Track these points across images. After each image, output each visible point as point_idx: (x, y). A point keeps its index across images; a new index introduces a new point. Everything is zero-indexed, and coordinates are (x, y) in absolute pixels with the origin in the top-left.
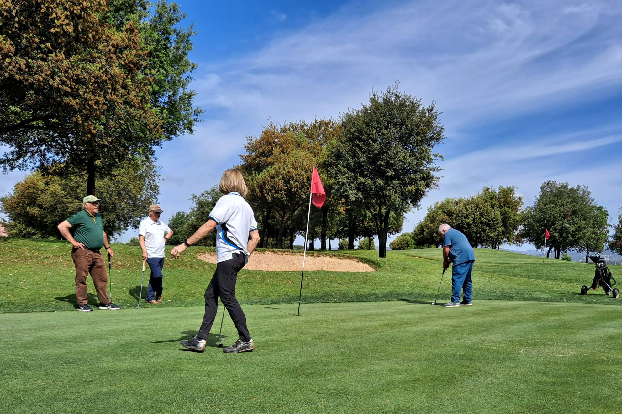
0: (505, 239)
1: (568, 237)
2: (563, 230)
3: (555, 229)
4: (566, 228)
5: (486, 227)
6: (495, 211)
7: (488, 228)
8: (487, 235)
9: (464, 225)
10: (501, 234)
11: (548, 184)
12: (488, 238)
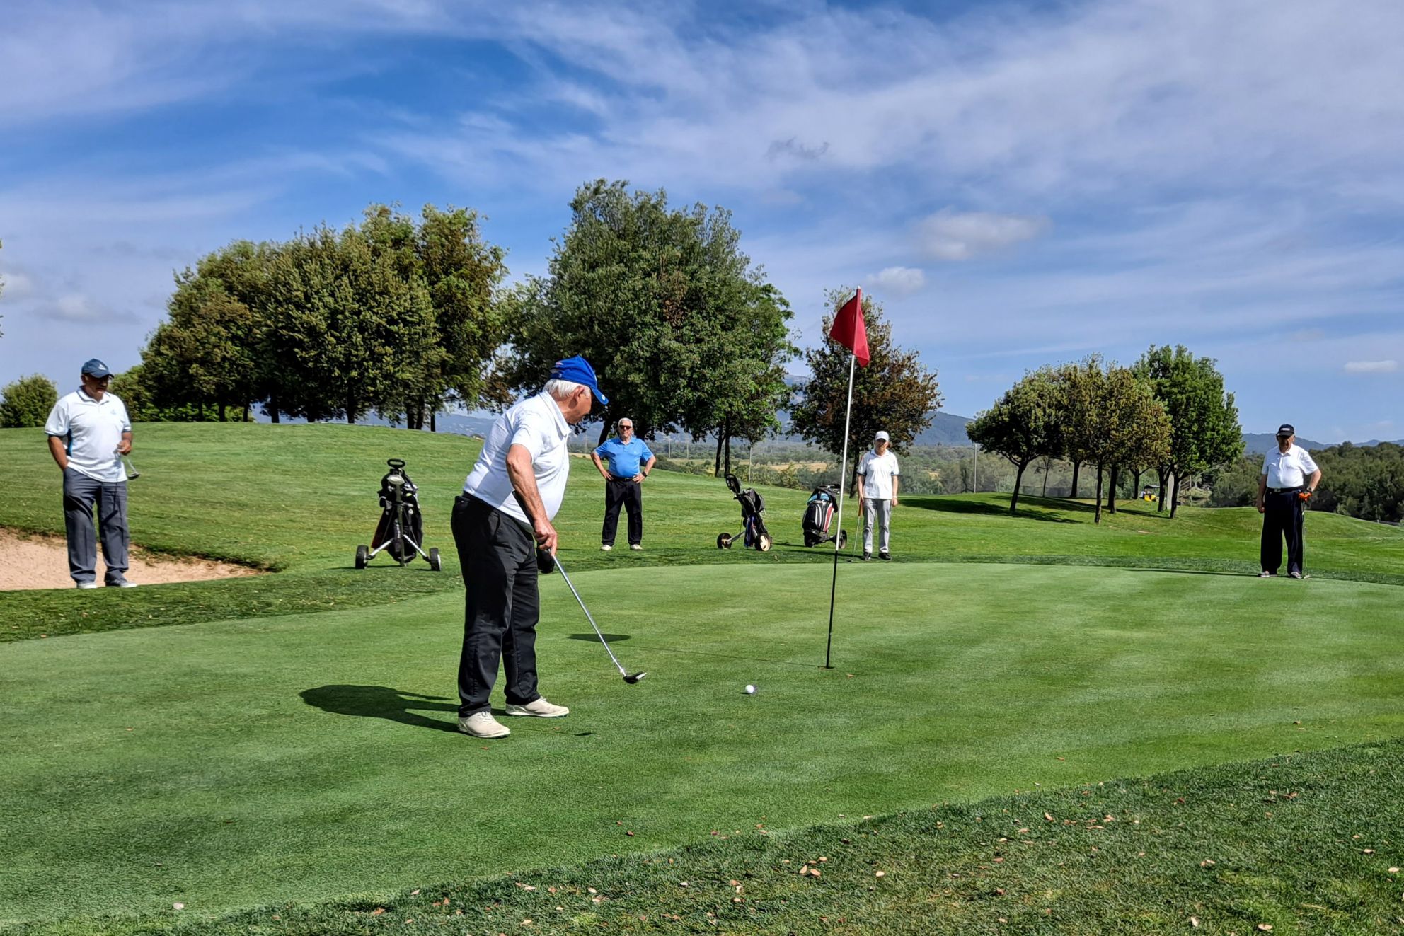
0: (453, 392)
1: (677, 386)
2: (657, 361)
3: (632, 358)
4: (668, 353)
5: (383, 345)
6: (410, 288)
7: (389, 350)
8: (387, 376)
9: (297, 335)
10: (438, 371)
11: (596, 191)
12: (392, 387)
